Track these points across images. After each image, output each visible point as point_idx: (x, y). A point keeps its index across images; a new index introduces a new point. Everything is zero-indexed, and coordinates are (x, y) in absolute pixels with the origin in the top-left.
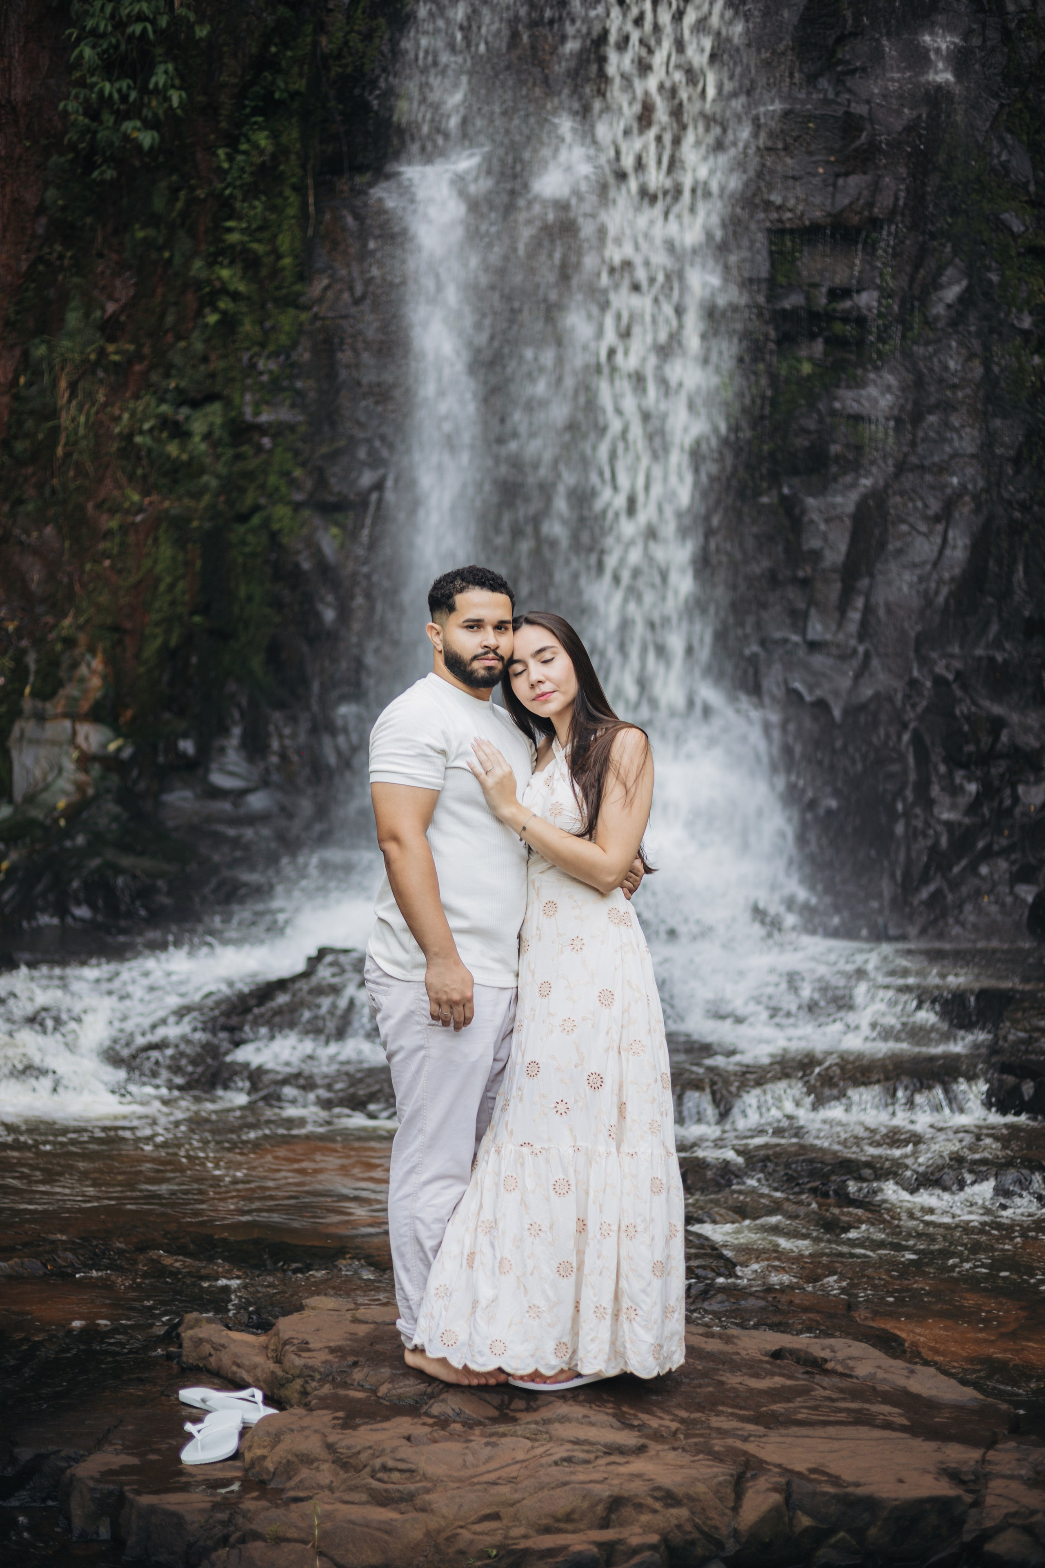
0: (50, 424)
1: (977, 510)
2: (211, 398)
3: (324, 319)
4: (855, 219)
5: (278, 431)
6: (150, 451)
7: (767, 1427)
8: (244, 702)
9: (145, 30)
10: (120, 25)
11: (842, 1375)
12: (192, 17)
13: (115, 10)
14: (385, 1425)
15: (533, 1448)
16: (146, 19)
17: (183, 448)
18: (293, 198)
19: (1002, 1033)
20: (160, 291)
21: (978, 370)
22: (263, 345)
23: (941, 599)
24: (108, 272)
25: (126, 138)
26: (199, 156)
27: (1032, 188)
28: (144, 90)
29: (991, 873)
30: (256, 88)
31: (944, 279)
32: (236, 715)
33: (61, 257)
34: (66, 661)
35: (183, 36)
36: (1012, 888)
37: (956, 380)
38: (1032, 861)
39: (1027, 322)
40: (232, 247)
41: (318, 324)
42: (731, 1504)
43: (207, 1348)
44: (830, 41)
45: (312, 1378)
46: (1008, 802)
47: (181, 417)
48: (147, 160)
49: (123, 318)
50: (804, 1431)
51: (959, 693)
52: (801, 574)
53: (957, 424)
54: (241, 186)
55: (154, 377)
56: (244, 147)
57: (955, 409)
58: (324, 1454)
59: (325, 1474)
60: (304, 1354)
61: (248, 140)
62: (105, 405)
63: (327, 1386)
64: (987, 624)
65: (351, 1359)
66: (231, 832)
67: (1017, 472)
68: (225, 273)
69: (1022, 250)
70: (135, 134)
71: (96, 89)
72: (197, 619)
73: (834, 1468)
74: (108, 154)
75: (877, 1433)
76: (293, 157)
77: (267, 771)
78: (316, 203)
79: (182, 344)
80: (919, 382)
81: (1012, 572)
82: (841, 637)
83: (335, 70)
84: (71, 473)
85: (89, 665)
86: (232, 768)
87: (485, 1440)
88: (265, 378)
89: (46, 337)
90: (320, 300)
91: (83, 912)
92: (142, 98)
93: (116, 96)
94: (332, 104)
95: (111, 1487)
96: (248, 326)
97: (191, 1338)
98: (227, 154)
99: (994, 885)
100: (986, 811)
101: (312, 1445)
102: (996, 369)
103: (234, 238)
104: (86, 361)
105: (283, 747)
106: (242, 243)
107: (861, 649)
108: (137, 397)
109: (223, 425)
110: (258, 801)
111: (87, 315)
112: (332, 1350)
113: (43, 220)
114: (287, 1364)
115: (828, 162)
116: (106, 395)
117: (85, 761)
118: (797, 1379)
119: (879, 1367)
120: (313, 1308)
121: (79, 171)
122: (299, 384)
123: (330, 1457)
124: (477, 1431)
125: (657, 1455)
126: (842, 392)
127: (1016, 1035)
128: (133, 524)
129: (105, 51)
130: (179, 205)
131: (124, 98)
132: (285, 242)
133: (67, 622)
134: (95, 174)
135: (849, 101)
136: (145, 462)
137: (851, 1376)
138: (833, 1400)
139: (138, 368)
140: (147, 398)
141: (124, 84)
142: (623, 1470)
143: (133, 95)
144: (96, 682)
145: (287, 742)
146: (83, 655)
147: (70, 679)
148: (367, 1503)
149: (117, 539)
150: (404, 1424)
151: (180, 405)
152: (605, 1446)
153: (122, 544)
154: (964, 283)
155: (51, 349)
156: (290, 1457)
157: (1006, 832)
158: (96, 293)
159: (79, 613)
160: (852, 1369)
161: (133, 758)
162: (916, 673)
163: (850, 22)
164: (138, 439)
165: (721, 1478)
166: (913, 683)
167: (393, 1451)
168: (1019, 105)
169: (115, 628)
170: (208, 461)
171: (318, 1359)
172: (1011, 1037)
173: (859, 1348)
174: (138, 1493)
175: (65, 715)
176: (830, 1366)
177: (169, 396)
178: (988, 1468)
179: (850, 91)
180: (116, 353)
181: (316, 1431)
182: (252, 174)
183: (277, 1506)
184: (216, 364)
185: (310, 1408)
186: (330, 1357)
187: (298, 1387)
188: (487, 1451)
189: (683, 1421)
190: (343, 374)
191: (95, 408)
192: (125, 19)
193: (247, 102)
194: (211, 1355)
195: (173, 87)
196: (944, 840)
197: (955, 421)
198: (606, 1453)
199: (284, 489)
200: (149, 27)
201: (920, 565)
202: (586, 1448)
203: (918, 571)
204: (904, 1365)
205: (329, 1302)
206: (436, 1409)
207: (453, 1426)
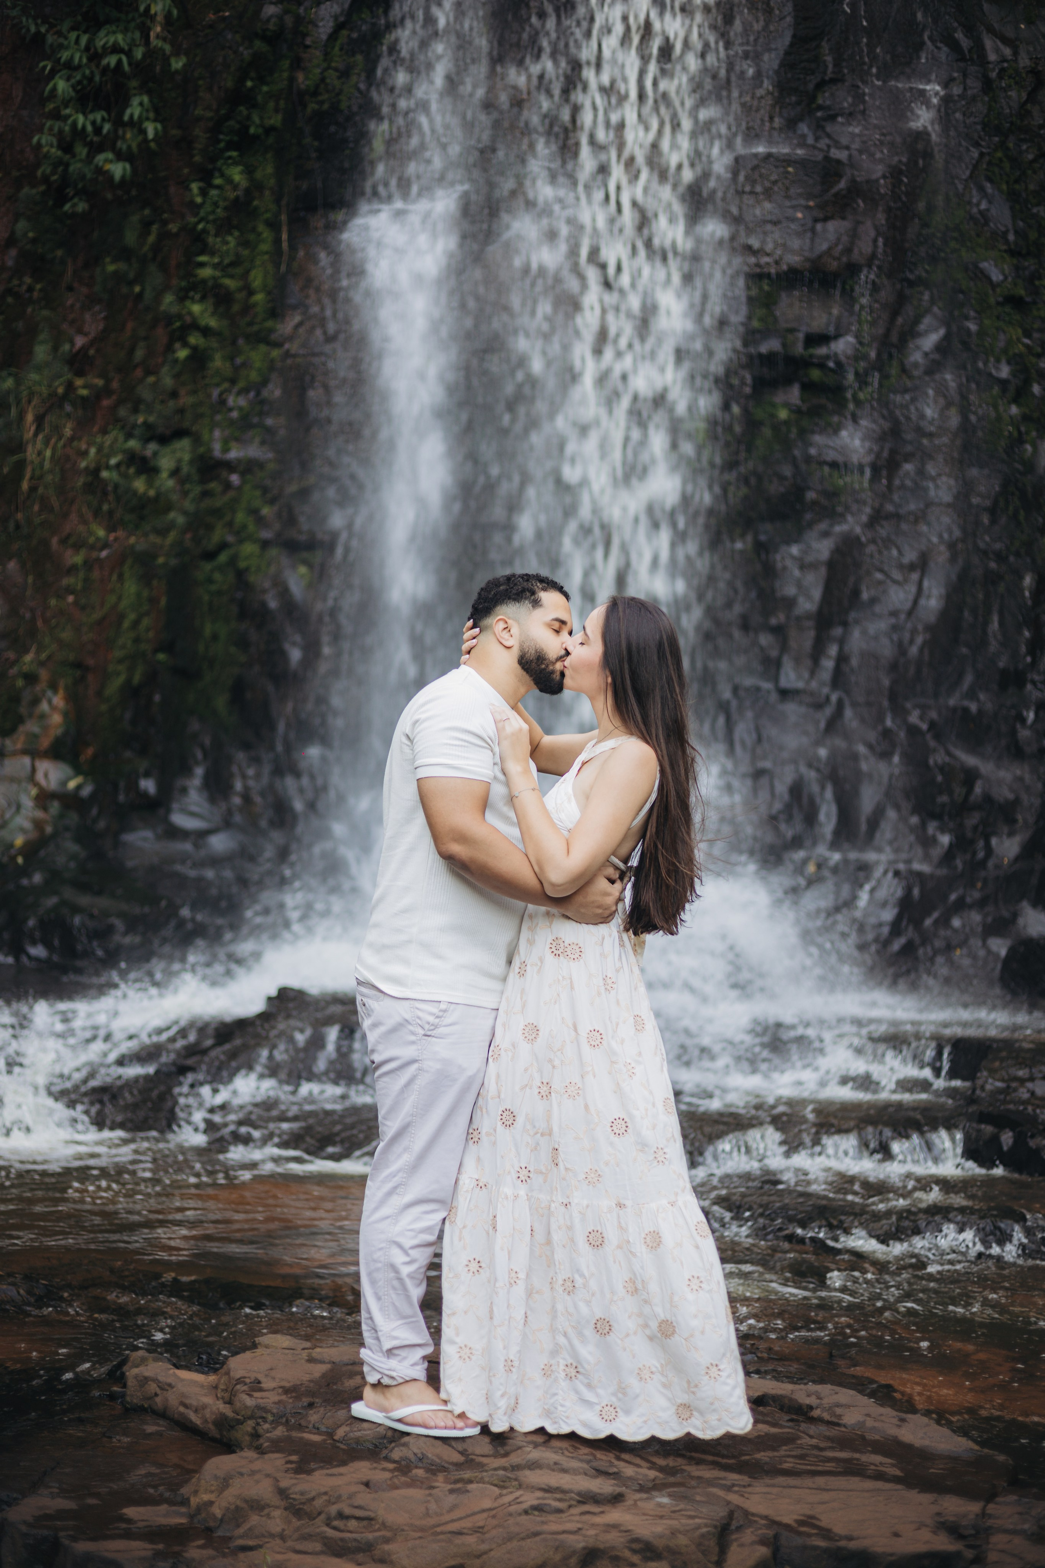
0: (15, 458)
1: (953, 559)
2: (180, 433)
3: (294, 356)
4: (834, 265)
5: (248, 467)
6: (116, 486)
7: (750, 1476)
8: (207, 741)
9: (120, 62)
10: (95, 57)
11: (829, 1423)
12: (168, 48)
13: (90, 42)
14: (342, 1470)
15: (501, 1495)
16: (122, 51)
17: (150, 484)
18: (267, 234)
19: (979, 1082)
20: (130, 325)
21: (954, 421)
22: (233, 381)
23: (914, 650)
24: (78, 305)
25: (99, 171)
26: (172, 190)
27: (1011, 237)
28: (118, 123)
29: (964, 926)
30: (231, 123)
31: (922, 327)
32: (199, 755)
33: (30, 289)
34: (27, 697)
35: (158, 68)
36: (984, 942)
37: (932, 429)
38: (1006, 914)
39: (1004, 372)
40: (204, 281)
41: (289, 361)
42: (716, 1558)
43: (153, 1387)
44: (811, 86)
45: (264, 1419)
46: (981, 855)
47: (148, 453)
48: (120, 193)
49: (92, 352)
50: (791, 1481)
51: (932, 743)
52: (773, 621)
53: (933, 472)
54: (214, 221)
55: (122, 412)
56: (218, 181)
57: (931, 457)
58: (276, 1500)
59: (277, 1521)
60: (256, 1394)
61: (222, 175)
62: (72, 439)
63: (280, 1428)
64: (961, 676)
65: (305, 1401)
66: (192, 873)
67: (993, 522)
68: (196, 308)
69: (1000, 299)
70: (108, 167)
71: (70, 121)
72: (161, 656)
73: (825, 1521)
74: (80, 186)
75: (869, 1484)
76: (267, 193)
77: (230, 812)
78: (290, 239)
79: (151, 379)
80: (895, 430)
81: (986, 623)
82: (814, 685)
83: (312, 106)
84: (36, 508)
85: (50, 702)
86: (194, 808)
87: (450, 1487)
88: (235, 414)
89: (13, 370)
90: (290, 338)
91: (38, 951)
92: (116, 131)
93: (89, 128)
94: (308, 140)
95: (45, 1532)
96: (218, 362)
97: (136, 1377)
98: (200, 189)
99: (966, 938)
100: (959, 863)
101: (263, 1490)
102: (973, 418)
103: (206, 273)
104: (53, 394)
105: (247, 788)
106: (214, 278)
107: (834, 698)
108: (104, 432)
109: (191, 462)
110: (219, 843)
111: (55, 349)
112: (286, 1391)
113: (13, 252)
114: (238, 1405)
115: (808, 207)
116: (73, 429)
117: (44, 798)
118: (782, 1427)
119: (868, 1415)
120: (267, 1347)
121: (51, 203)
122: (269, 421)
123: (283, 1504)
124: (441, 1477)
125: (635, 1504)
126: (818, 439)
127: (993, 1084)
128: (98, 560)
129: (79, 82)
130: (151, 239)
131: (98, 130)
132: (257, 278)
133: (28, 658)
134: (67, 207)
135: (829, 146)
136: (111, 497)
137: (838, 1425)
138: (821, 1449)
139: (106, 403)
140: (115, 433)
141: (98, 116)
142: (598, 1520)
143: (107, 127)
144: (57, 718)
145: (251, 783)
146: (44, 692)
147: (31, 715)
148: (322, 1553)
149: (81, 575)
150: (362, 1469)
151: (147, 440)
152: (579, 1494)
153: (86, 580)
154: (942, 332)
155: (18, 382)
156: (239, 1503)
157: (979, 885)
158: (65, 326)
159: (40, 649)
160: (839, 1417)
161: (93, 796)
162: (888, 723)
163: (829, 68)
164: (105, 474)
165: (704, 1530)
166: (887, 734)
167: (350, 1497)
168: (999, 154)
169: (78, 665)
170: (175, 497)
171: (270, 1399)
172: (988, 1087)
173: (845, 1395)
174: (75, 1539)
175: (25, 752)
176: (816, 1413)
177: (137, 432)
178: (990, 1522)
179: (829, 136)
180: (85, 387)
181: (268, 1476)
182: (226, 209)
183: (224, 1555)
184: (186, 400)
185: (261, 1451)
186: (284, 1397)
187: (249, 1429)
188: (452, 1499)
189: (661, 1469)
190: (313, 412)
191: (62, 442)
192: (100, 50)
193: (221, 137)
194: (156, 1395)
195: (148, 119)
196: (916, 892)
197: (931, 469)
198: (579, 1502)
199: (251, 527)
200: (124, 59)
201: (894, 614)
202: (558, 1496)
203: (893, 620)
204: (895, 1413)
205: (283, 1341)
206: (396, 1454)
207: (415, 1471)
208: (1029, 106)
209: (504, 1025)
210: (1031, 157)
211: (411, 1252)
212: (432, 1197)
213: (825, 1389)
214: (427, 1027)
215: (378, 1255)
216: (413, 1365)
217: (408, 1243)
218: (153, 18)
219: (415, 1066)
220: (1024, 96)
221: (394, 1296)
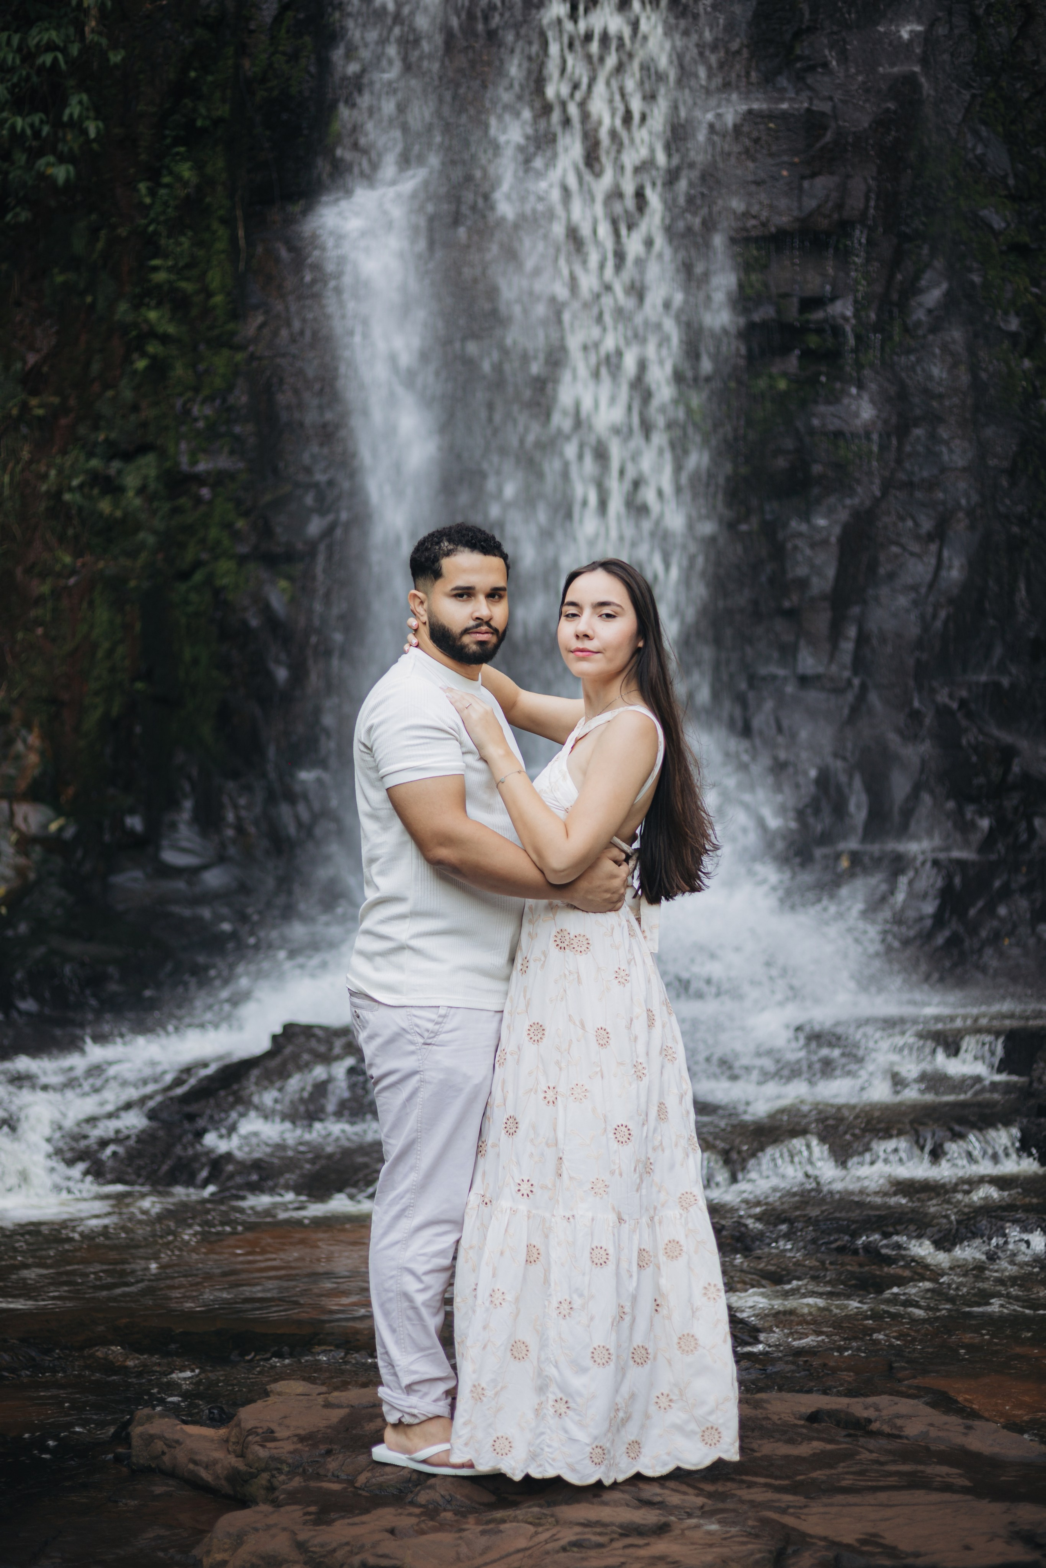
1: (972, 527)
2: (143, 449)
3: (260, 358)
4: (825, 223)
5: (219, 479)
6: (80, 509)
7: (807, 1497)
8: (194, 772)
9: (55, 59)
10: (28, 57)
11: (889, 1436)
12: (104, 42)
13: (22, 41)
14: (365, 1518)
15: (536, 1533)
16: (57, 48)
17: (116, 505)
18: (222, 232)
19: (1036, 1074)
20: (84, 338)
21: (965, 379)
22: (196, 390)
23: (938, 624)
24: (28, 321)
25: (42, 177)
26: (119, 192)
27: (1011, 181)
28: (58, 124)
29: (1011, 914)
30: (177, 117)
31: (923, 283)
32: (187, 787)
35: (95, 65)
36: (1033, 928)
37: (941, 390)
39: (1014, 324)
40: (159, 286)
41: (255, 364)
43: (159, 1445)
44: (787, 37)
45: (280, 1471)
46: (1024, 837)
47: (112, 471)
48: (64, 198)
49: (45, 369)
50: (852, 1499)
51: (964, 723)
52: (787, 604)
53: (947, 436)
54: (166, 222)
55: (82, 430)
56: (166, 180)
57: (943, 420)
58: (295, 1555)
60: (269, 1445)
61: (171, 173)
62: (31, 462)
63: (297, 1478)
64: (990, 648)
65: (323, 1448)
66: (187, 912)
67: (1014, 484)
68: (153, 315)
69: (1004, 248)
70: (50, 171)
71: (7, 125)
72: (139, 685)
73: (889, 1538)
74: (21, 194)
75: (935, 1497)
76: (220, 188)
77: (223, 845)
78: (247, 236)
79: (110, 393)
80: (903, 395)
81: (1013, 590)
82: (834, 668)
83: (261, 94)
85: (25, 741)
86: (185, 844)
87: (481, 1528)
88: (201, 424)
90: (256, 339)
91: (28, 1005)
92: (56, 133)
93: (29, 132)
94: (259, 130)
96: (179, 371)
97: (141, 1435)
98: (148, 188)
99: (1015, 926)
100: (1001, 847)
101: (280, 1544)
102: (984, 376)
103: (161, 277)
104: (8, 416)
105: (239, 818)
106: (169, 282)
107: (856, 682)
108: (64, 452)
109: (158, 478)
110: (214, 878)
111: (7, 367)
112: (302, 1439)
114: (251, 1457)
115: (793, 164)
116: (30, 452)
117: (24, 843)
118: (838, 1443)
119: (932, 1425)
120: (280, 1394)
122: (237, 429)
123: (302, 1558)
124: (471, 1519)
125: (684, 1533)
126: (822, 408)
128: (66, 588)
129: (14, 86)
130: (100, 245)
131: (37, 134)
132: (215, 279)
134: (9, 217)
135: (812, 99)
136: (76, 521)
137: (899, 1437)
138: (881, 1464)
139: (63, 422)
140: (75, 452)
141: (36, 118)
142: (642, 1552)
143: (46, 130)
144: (33, 758)
145: (243, 813)
146: (18, 732)
147: (5, 757)
149: (50, 605)
150: (387, 1516)
151: (111, 458)
152: (621, 1526)
153: (55, 610)
154: (945, 286)
156: (254, 1560)
157: (1024, 869)
158: (15, 344)
159: (11, 685)
160: (901, 1428)
161: (77, 837)
162: (916, 704)
163: (807, 16)
164: (67, 497)
165: (758, 1556)
166: (915, 716)
167: (375, 1545)
168: (992, 95)
169: (52, 701)
170: (143, 516)
171: (284, 1448)
173: (905, 1406)
175: (2, 796)
176: (875, 1426)
177: (98, 450)
179: (810, 88)
180: (40, 406)
181: (284, 1529)
182: (177, 208)
184: (148, 413)
185: (276, 1504)
186: (299, 1446)
187: (264, 1482)
188: (483, 1541)
189: (710, 1495)
190: (284, 416)
191: (20, 467)
192: (33, 50)
193: (167, 132)
194: (163, 1453)
195: (88, 118)
196: (957, 881)
197: (944, 433)
198: (622, 1535)
199: (226, 542)
200: (60, 56)
201: (914, 588)
202: (598, 1530)
203: (913, 595)
204: (961, 1421)
205: (297, 1387)
206: (423, 1497)
207: (443, 1514)
208: (1020, 42)
209: (509, 1027)
210: (1026, 95)
211: (424, 1278)
212: (443, 1217)
213: (883, 1400)
214: (426, 1034)
215: (389, 1284)
216: (436, 1401)
217: (420, 1269)
218: (86, 12)
219: (417, 1078)
220: (1015, 32)
221: (409, 1327)
